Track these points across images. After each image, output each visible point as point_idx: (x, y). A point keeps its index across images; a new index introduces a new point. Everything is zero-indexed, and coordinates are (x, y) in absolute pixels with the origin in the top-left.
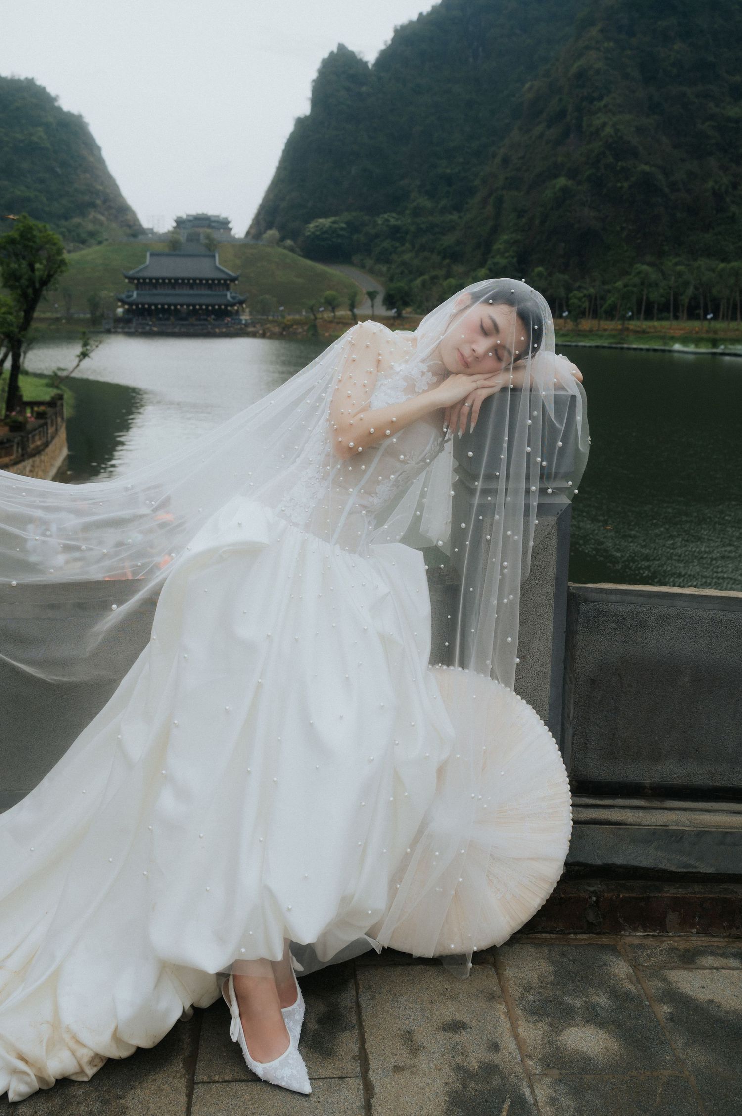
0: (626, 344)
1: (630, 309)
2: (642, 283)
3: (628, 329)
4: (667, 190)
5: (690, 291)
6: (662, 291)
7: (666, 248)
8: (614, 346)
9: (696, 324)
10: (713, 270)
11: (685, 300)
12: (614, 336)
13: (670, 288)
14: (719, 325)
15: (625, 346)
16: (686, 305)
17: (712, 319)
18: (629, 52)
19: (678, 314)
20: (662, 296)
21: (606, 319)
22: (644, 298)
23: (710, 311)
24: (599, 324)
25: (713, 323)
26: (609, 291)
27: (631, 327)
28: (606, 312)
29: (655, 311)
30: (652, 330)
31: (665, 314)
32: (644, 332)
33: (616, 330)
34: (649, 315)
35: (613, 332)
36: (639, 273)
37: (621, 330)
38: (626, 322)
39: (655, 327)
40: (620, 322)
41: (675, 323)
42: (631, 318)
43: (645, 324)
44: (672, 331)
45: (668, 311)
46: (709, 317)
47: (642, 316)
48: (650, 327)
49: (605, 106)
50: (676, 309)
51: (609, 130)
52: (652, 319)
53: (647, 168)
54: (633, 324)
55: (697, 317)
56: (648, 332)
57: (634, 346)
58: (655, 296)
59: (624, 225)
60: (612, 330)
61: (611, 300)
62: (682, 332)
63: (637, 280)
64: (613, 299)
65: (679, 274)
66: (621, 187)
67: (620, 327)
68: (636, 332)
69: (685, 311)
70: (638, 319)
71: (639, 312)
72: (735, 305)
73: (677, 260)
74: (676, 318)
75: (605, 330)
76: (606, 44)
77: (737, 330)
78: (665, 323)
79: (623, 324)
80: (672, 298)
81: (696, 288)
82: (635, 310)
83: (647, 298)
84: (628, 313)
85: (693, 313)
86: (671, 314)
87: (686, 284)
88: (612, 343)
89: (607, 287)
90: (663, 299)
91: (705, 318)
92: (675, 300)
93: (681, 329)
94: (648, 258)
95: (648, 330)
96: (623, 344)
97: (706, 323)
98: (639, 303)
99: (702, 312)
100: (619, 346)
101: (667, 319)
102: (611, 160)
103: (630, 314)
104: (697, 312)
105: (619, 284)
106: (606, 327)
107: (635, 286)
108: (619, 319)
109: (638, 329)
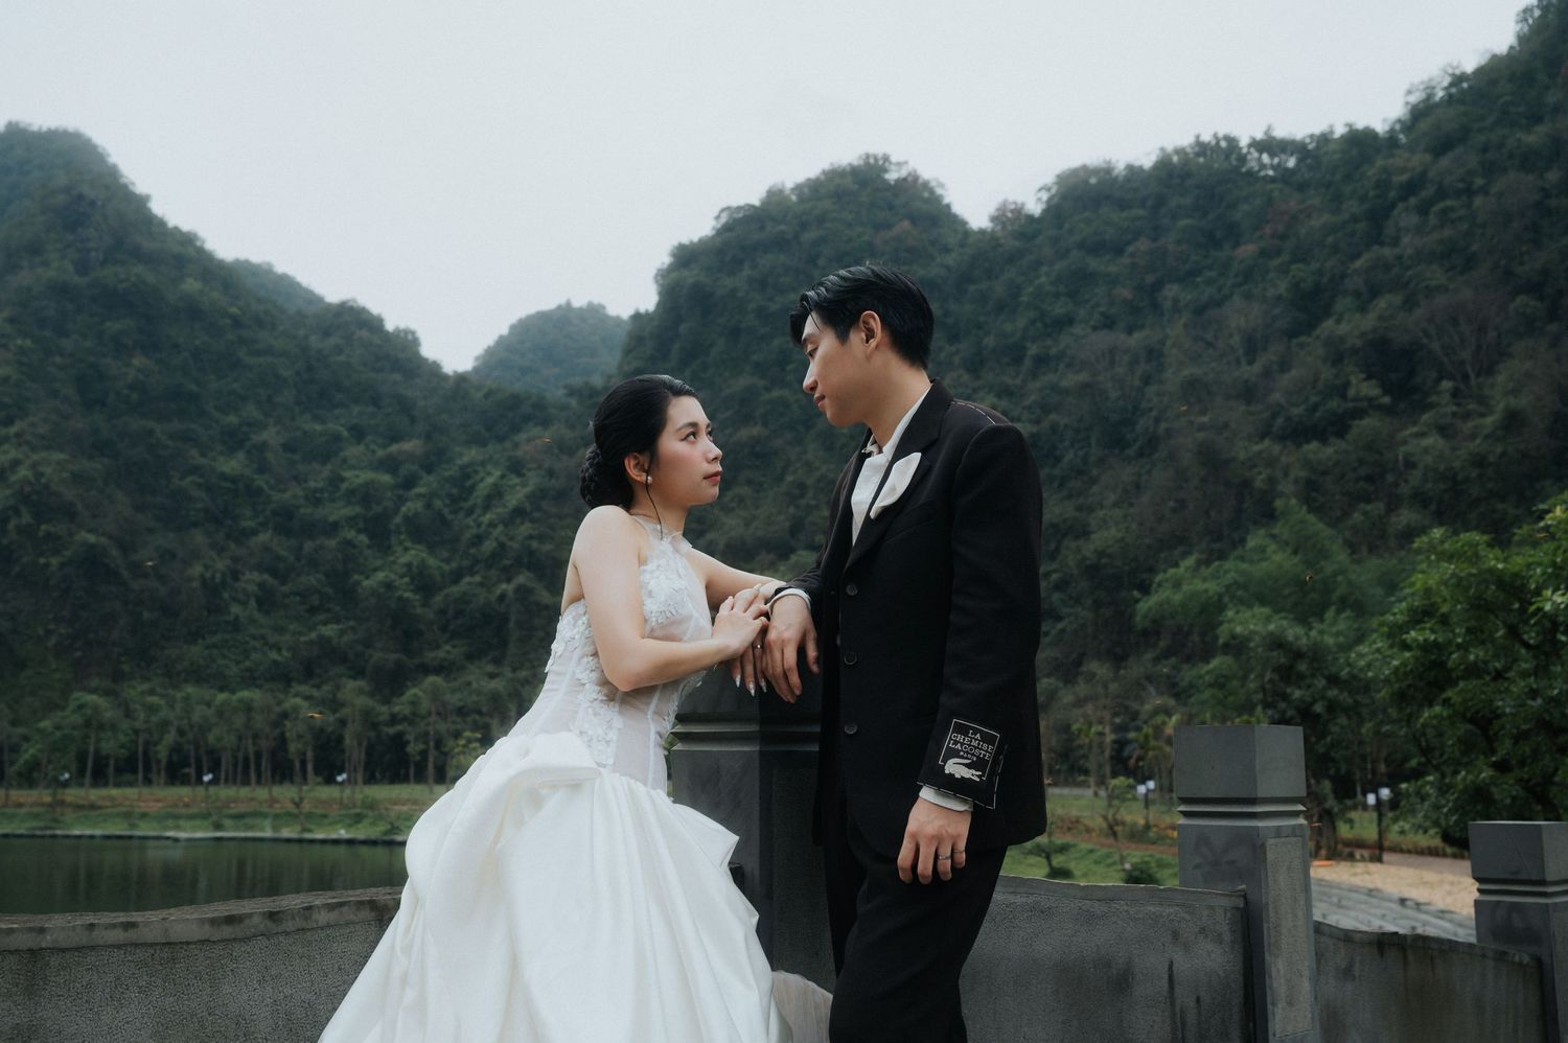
0: (60, 828)
1: (65, 768)
2: (88, 723)
3: (62, 803)
4: (125, 574)
5: (170, 737)
6: (122, 738)
7: (126, 668)
8: (38, 833)
9: (184, 792)
10: (208, 704)
11: (162, 752)
12: (36, 816)
13: (136, 732)
14: (225, 792)
15: (59, 832)
16: (164, 763)
17: (210, 782)
18: (58, 359)
19: (150, 776)
20: (122, 747)
21: (20, 786)
22: (92, 749)
23: (205, 769)
24: (7, 796)
25: (212, 789)
26: (26, 738)
27: (69, 799)
28: (20, 774)
29: (111, 769)
30: (109, 804)
31: (128, 777)
32: (93, 807)
33: (42, 805)
34: (99, 777)
35: (36, 810)
36: (81, 707)
37: (50, 805)
38: (60, 791)
39: (112, 799)
40: (49, 791)
41: (146, 791)
42: (65, 785)
43: (95, 794)
44: (142, 804)
45: (134, 771)
46: (207, 778)
47: (88, 779)
48: (103, 798)
49: (18, 435)
50: (147, 769)
51: (23, 472)
52: (106, 784)
53: (92, 538)
54: (72, 794)
55: (184, 781)
56: (100, 808)
57: (77, 832)
58: (110, 745)
59: (52, 627)
60: (32, 805)
61: (29, 752)
62: (160, 804)
63: (77, 719)
64: (31, 751)
65: (152, 709)
66: (47, 565)
67: (48, 799)
68: (79, 807)
69: (163, 773)
70: (81, 785)
71: (81, 772)
72: (246, 760)
73: (146, 686)
74: (148, 782)
75: (20, 805)
76: (19, 342)
77: (252, 799)
78: (131, 792)
79: (54, 795)
80: (140, 749)
81: (181, 732)
82: (74, 767)
83: (97, 752)
84: (63, 774)
85: (176, 773)
86: (140, 776)
87: (164, 725)
88: (34, 828)
89: (21, 730)
90: (123, 751)
91: (199, 781)
92: (146, 753)
93: (158, 801)
94: (95, 682)
95: (100, 803)
96: (54, 829)
97: (200, 790)
98: (82, 758)
99: (191, 771)
100: (48, 832)
101: (131, 784)
102: (27, 518)
103: (67, 776)
104: (186, 770)
105: (46, 724)
106: (22, 800)
107: (74, 728)
108: (46, 787)
109: (81, 802)
